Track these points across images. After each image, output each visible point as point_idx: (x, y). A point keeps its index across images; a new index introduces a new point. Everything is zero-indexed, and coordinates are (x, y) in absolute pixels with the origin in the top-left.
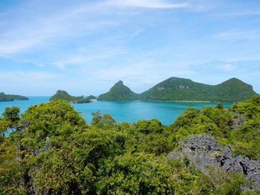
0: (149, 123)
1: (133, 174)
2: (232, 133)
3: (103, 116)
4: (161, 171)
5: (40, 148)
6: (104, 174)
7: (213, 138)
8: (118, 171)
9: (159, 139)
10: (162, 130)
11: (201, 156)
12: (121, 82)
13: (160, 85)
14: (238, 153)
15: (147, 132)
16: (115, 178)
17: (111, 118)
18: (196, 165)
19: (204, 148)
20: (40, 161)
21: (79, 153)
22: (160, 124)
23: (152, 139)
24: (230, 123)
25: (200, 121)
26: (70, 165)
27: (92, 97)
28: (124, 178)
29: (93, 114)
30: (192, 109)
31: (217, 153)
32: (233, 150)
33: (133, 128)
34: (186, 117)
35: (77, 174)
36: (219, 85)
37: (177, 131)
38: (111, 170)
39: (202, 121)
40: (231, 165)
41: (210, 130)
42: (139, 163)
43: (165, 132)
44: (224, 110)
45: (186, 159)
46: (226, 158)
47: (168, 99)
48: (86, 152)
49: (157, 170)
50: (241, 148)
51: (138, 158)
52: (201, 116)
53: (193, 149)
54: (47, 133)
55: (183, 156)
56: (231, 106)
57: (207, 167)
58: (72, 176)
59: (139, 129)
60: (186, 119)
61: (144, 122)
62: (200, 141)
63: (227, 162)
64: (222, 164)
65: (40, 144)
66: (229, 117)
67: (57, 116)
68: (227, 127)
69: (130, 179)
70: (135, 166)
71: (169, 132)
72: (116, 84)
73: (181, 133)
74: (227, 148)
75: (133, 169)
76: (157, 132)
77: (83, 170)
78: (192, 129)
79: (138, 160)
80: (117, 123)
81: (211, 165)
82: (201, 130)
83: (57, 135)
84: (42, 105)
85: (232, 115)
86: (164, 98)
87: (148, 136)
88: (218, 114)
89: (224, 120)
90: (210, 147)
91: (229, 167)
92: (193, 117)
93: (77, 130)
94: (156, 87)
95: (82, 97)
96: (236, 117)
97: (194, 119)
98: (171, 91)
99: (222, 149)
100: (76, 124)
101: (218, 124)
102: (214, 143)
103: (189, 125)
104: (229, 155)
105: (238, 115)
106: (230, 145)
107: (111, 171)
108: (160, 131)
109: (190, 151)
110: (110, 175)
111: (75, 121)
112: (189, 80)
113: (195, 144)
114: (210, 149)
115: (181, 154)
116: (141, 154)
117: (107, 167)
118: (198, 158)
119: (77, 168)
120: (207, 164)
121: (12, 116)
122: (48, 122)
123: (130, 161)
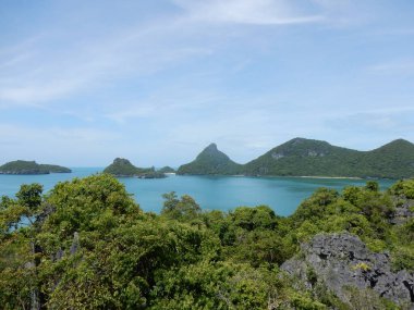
0: (255, 212)
1: (209, 296)
2: (393, 231)
3: (181, 200)
4: (248, 293)
5: (63, 248)
6: (161, 295)
7: (358, 239)
8: (185, 291)
9: (268, 238)
10: (276, 224)
11: (336, 270)
12: (213, 146)
13: (277, 150)
14: (401, 267)
15: (251, 227)
16: (178, 302)
17: (193, 203)
18: (328, 284)
19: (343, 255)
20: (60, 270)
21: (122, 258)
22: (272, 214)
23: (256, 238)
24: (390, 215)
25: (338, 209)
26: (106, 279)
27: (168, 169)
28: (194, 303)
29: (165, 196)
30: (325, 191)
31: (364, 265)
32: (393, 260)
33: (228, 220)
34: (315, 203)
35: (116, 293)
36: (375, 151)
37: (299, 226)
38: (174, 288)
39: (343, 211)
40: (388, 285)
41: (354, 225)
42: (221, 279)
43: (281, 227)
44: (380, 192)
45: (311, 273)
46: (380, 274)
47: (290, 174)
48: (135, 258)
49: (242, 292)
50: (405, 257)
51: (219, 270)
52: (341, 201)
53: (323, 256)
54: (76, 226)
55: (306, 268)
56: (392, 186)
57: (347, 288)
58: (108, 297)
59: (237, 222)
60: (315, 207)
61: (246, 210)
62: (336, 243)
63: (381, 281)
64: (373, 284)
65: (65, 243)
66: (388, 204)
67: (95, 199)
68: (384, 221)
69: (203, 304)
70: (212, 283)
71: (288, 228)
72: (207, 150)
73: (306, 229)
74: (381, 257)
75: (208, 287)
76: (266, 227)
77: (126, 286)
78: (324, 224)
79: (220, 274)
80: (203, 212)
81: (355, 285)
82: (338, 224)
83: (92, 229)
84: (75, 182)
85: (394, 201)
86: (284, 171)
87: (251, 234)
88: (369, 199)
89: (380, 210)
90: (352, 254)
91: (385, 289)
92: (326, 203)
93: (123, 222)
94: (269, 154)
95: (153, 169)
96: (399, 205)
97: (329, 207)
98: (293, 160)
99: (373, 258)
100: (123, 212)
101: (368, 216)
102: (360, 248)
103: (320, 218)
104: (386, 270)
105: (404, 201)
106: (387, 252)
107: (173, 290)
108: (273, 226)
109: (319, 260)
110: (171, 296)
111: (121, 207)
112: (325, 143)
113: (327, 248)
114: (352, 257)
115: (304, 265)
116: (226, 264)
117: (167, 283)
118: (331, 272)
119: (116, 284)
120: (346, 284)
121: (31, 197)
122: (79, 209)
123: (205, 274)
